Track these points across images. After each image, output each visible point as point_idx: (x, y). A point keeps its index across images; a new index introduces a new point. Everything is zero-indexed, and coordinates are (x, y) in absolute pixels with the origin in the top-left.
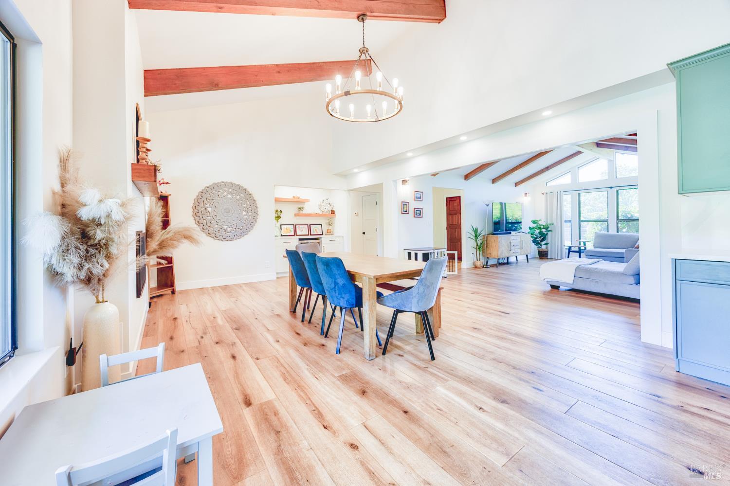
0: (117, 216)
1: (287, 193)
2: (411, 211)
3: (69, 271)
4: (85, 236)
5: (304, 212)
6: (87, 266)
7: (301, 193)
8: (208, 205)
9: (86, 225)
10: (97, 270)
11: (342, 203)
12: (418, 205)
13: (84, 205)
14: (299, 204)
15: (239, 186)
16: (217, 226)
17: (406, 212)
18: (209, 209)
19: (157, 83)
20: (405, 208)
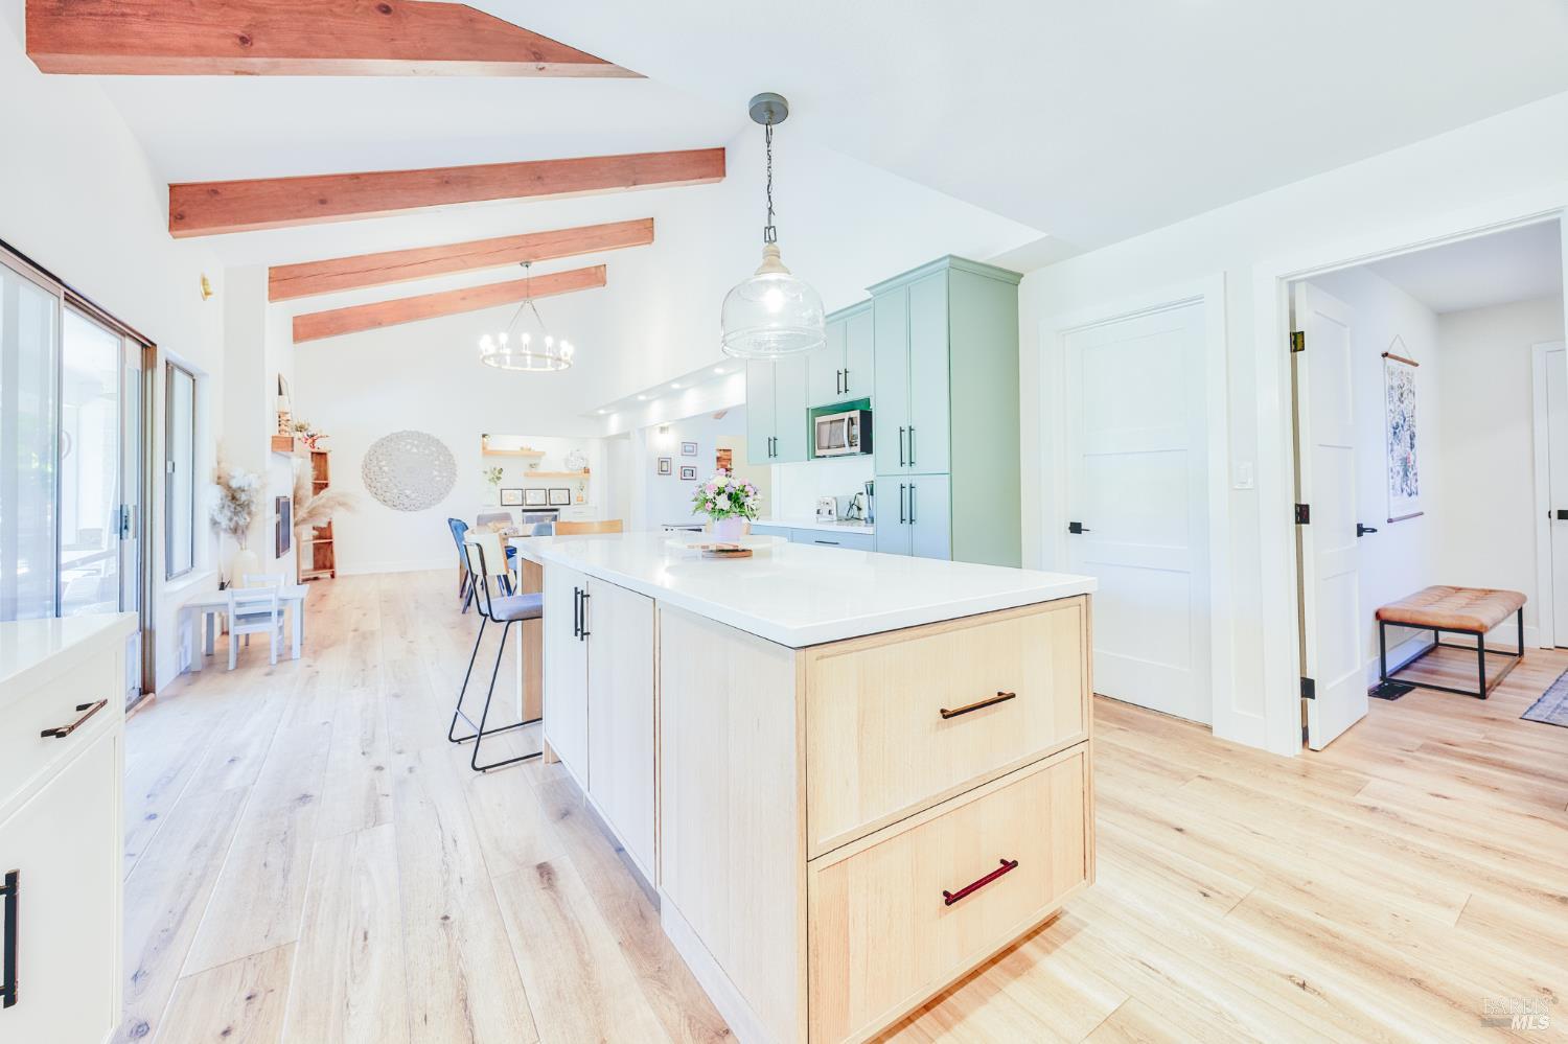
0: (256, 485)
1: (510, 443)
2: (676, 472)
3: (224, 523)
4: (234, 498)
5: (541, 469)
6: (235, 518)
7: (536, 444)
8: (383, 463)
9: (235, 491)
10: (242, 522)
11: (595, 457)
12: (689, 462)
13: (234, 477)
14: (532, 460)
15: (428, 436)
16: (395, 491)
17: (662, 472)
18: (386, 469)
19: (307, 329)
20: (663, 467)
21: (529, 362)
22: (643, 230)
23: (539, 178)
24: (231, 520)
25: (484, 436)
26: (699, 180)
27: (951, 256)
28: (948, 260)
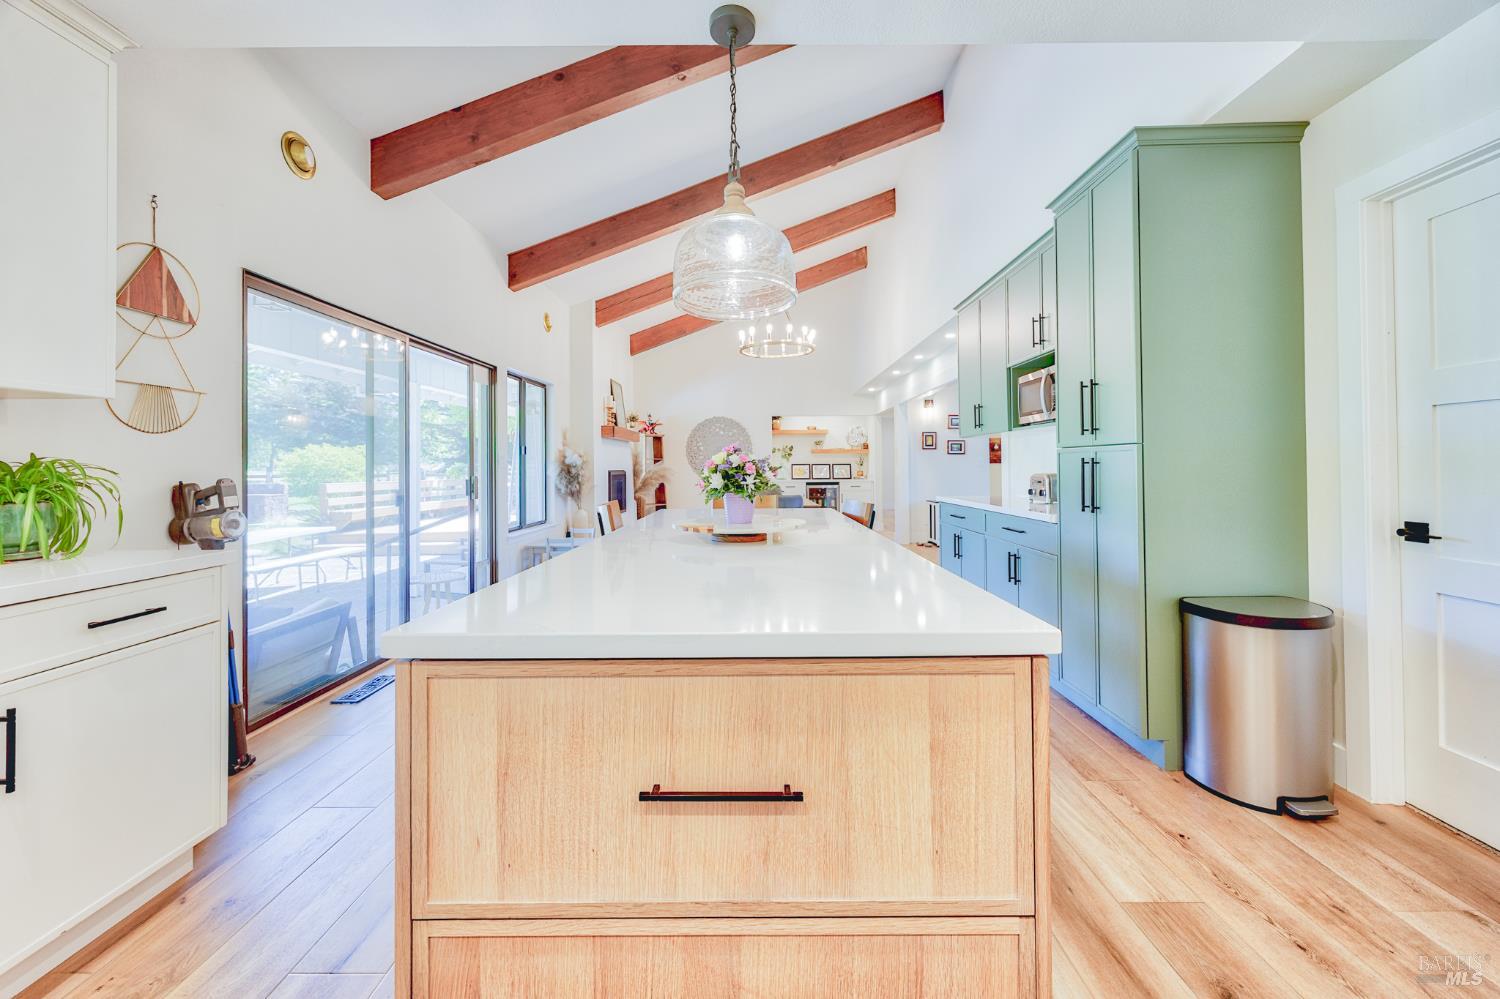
0: (579, 462)
1: (799, 423)
2: (942, 445)
3: (563, 489)
4: (569, 472)
5: (826, 446)
7: (821, 423)
8: (700, 444)
9: (569, 467)
11: (872, 433)
12: (954, 435)
14: (817, 437)
15: (732, 421)
17: (931, 447)
18: (702, 448)
19: (641, 343)
20: (929, 441)
21: (783, 349)
22: (884, 204)
23: (751, 180)
24: (567, 487)
25: (774, 418)
26: (914, 135)
27: (1137, 130)
28: (1135, 136)
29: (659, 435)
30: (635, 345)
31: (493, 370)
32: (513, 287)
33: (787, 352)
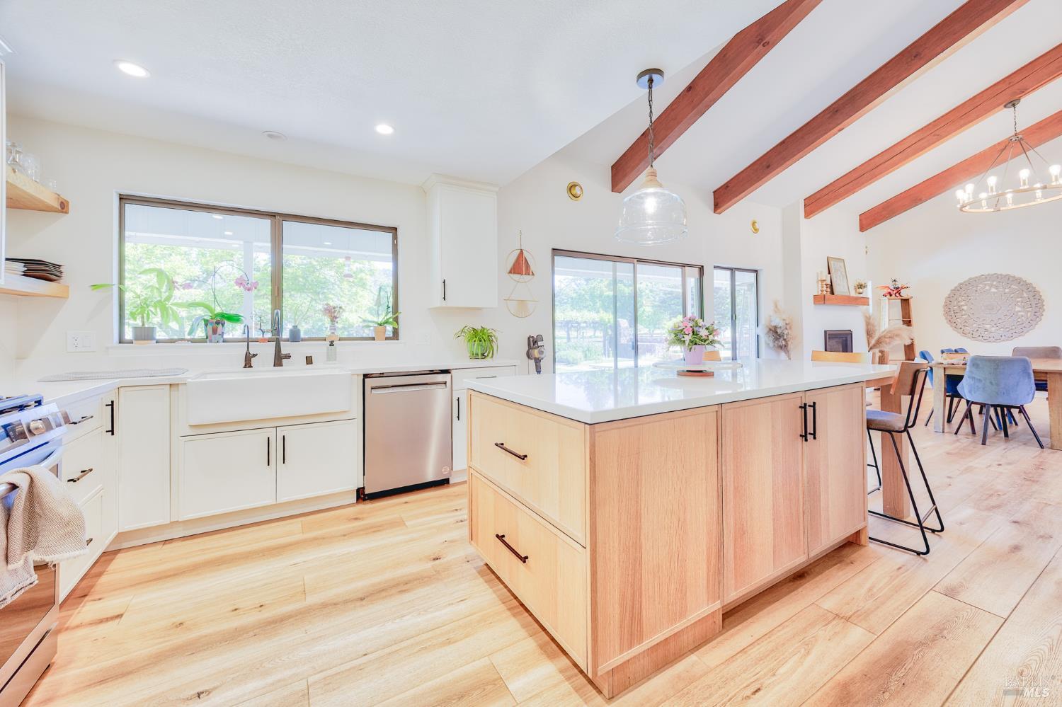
15: (1009, 277)
29: (905, 297)
30: (864, 222)
31: (701, 269)
32: (719, 211)
33: (1044, 196)
